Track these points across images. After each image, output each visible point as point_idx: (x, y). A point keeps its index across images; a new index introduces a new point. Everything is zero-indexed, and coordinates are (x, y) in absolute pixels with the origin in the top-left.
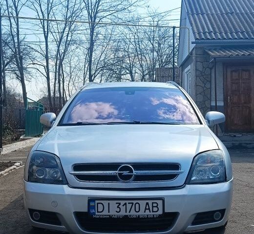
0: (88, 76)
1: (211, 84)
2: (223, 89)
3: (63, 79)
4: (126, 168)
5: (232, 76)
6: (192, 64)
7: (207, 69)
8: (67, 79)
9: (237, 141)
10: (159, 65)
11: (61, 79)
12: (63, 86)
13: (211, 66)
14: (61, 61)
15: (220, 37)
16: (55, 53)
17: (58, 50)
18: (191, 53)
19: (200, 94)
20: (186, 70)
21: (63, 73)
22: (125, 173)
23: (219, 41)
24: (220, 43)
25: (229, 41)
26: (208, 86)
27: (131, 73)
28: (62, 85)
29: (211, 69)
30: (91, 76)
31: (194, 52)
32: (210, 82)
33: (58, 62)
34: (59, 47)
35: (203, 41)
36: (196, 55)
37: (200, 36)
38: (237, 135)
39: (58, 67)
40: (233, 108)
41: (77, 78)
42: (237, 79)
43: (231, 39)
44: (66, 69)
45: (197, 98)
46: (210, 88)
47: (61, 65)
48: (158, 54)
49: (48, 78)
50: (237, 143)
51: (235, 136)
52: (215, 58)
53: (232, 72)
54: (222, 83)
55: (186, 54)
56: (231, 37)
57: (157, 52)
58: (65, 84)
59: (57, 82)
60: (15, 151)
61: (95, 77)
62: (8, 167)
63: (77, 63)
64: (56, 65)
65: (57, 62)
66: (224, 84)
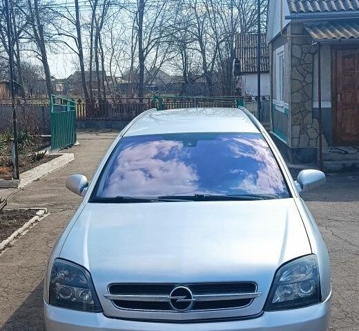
0: (137, 50)
1: (313, 78)
2: (332, 83)
3: (102, 56)
4: (181, 292)
5: (343, 64)
6: (287, 45)
7: (308, 55)
8: (107, 57)
9: (349, 159)
10: (242, 27)
11: (100, 56)
12: (103, 65)
13: (313, 51)
14: (99, 29)
15: (327, 9)
16: (89, 20)
17: (94, 15)
18: (284, 31)
19: (298, 91)
20: (278, 50)
21: (101, 47)
22: (181, 299)
23: (326, 13)
24: (326, 16)
25: (340, 13)
26: (309, 79)
27: (200, 39)
28: (100, 64)
29: (313, 54)
30: (141, 51)
31: (289, 29)
32: (312, 73)
33: (94, 32)
34: (94, 11)
35: (302, 14)
36: (292, 34)
37: (298, 7)
38: (349, 151)
39: (94, 38)
40: (345, 111)
41: (122, 55)
42: (351, 69)
43: (343, 10)
44: (106, 41)
45: (292, 98)
46: (312, 83)
47: (98, 35)
48: (239, 10)
49: (81, 55)
50: (349, 163)
51: (346, 153)
52: (319, 43)
53: (344, 58)
54: (330, 75)
55: (277, 30)
56: (343, 8)
57: (238, 8)
58: (105, 63)
59: (94, 60)
60: (38, 179)
61: (147, 54)
62: (27, 219)
63: (122, 32)
64: (92, 36)
65: (92, 31)
66: (331, 76)
